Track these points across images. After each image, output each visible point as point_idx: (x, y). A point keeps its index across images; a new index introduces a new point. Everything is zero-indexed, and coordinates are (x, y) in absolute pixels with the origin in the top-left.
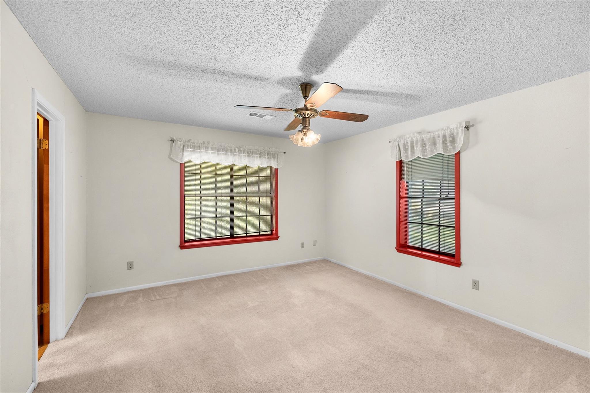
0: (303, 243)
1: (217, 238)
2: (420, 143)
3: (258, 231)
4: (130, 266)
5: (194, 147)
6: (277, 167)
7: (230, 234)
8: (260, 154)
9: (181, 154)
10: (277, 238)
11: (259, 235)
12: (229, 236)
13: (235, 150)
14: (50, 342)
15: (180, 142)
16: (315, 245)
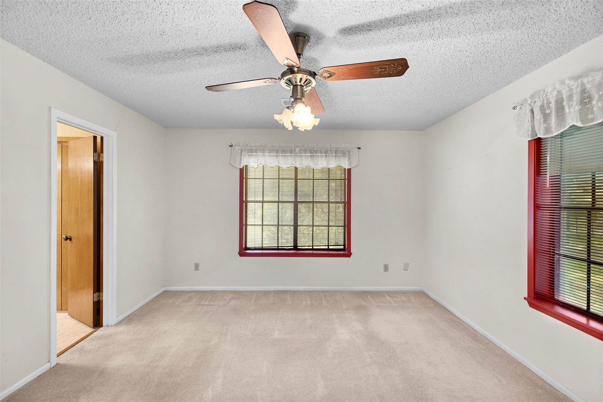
0: (388, 265)
1: (279, 248)
2: (576, 98)
3: (327, 245)
4: (197, 267)
5: (251, 151)
6: (349, 167)
7: (293, 246)
8: (326, 152)
9: (239, 159)
10: (349, 255)
11: (328, 250)
12: (293, 247)
13: (295, 150)
14: (103, 326)
15: (238, 147)
16: (406, 270)
